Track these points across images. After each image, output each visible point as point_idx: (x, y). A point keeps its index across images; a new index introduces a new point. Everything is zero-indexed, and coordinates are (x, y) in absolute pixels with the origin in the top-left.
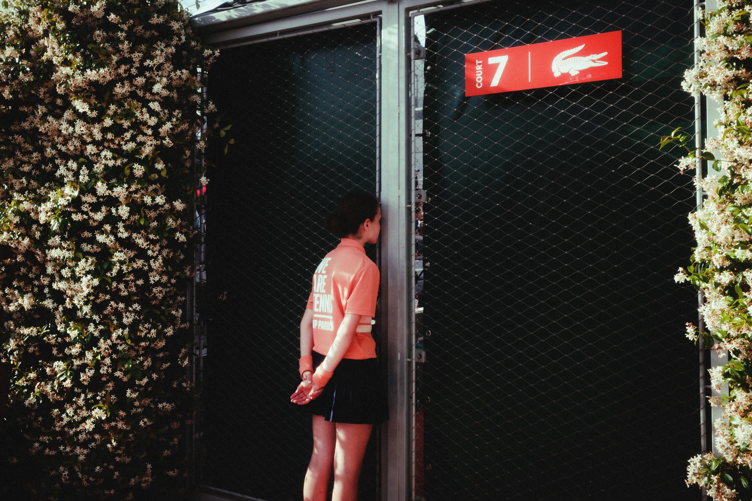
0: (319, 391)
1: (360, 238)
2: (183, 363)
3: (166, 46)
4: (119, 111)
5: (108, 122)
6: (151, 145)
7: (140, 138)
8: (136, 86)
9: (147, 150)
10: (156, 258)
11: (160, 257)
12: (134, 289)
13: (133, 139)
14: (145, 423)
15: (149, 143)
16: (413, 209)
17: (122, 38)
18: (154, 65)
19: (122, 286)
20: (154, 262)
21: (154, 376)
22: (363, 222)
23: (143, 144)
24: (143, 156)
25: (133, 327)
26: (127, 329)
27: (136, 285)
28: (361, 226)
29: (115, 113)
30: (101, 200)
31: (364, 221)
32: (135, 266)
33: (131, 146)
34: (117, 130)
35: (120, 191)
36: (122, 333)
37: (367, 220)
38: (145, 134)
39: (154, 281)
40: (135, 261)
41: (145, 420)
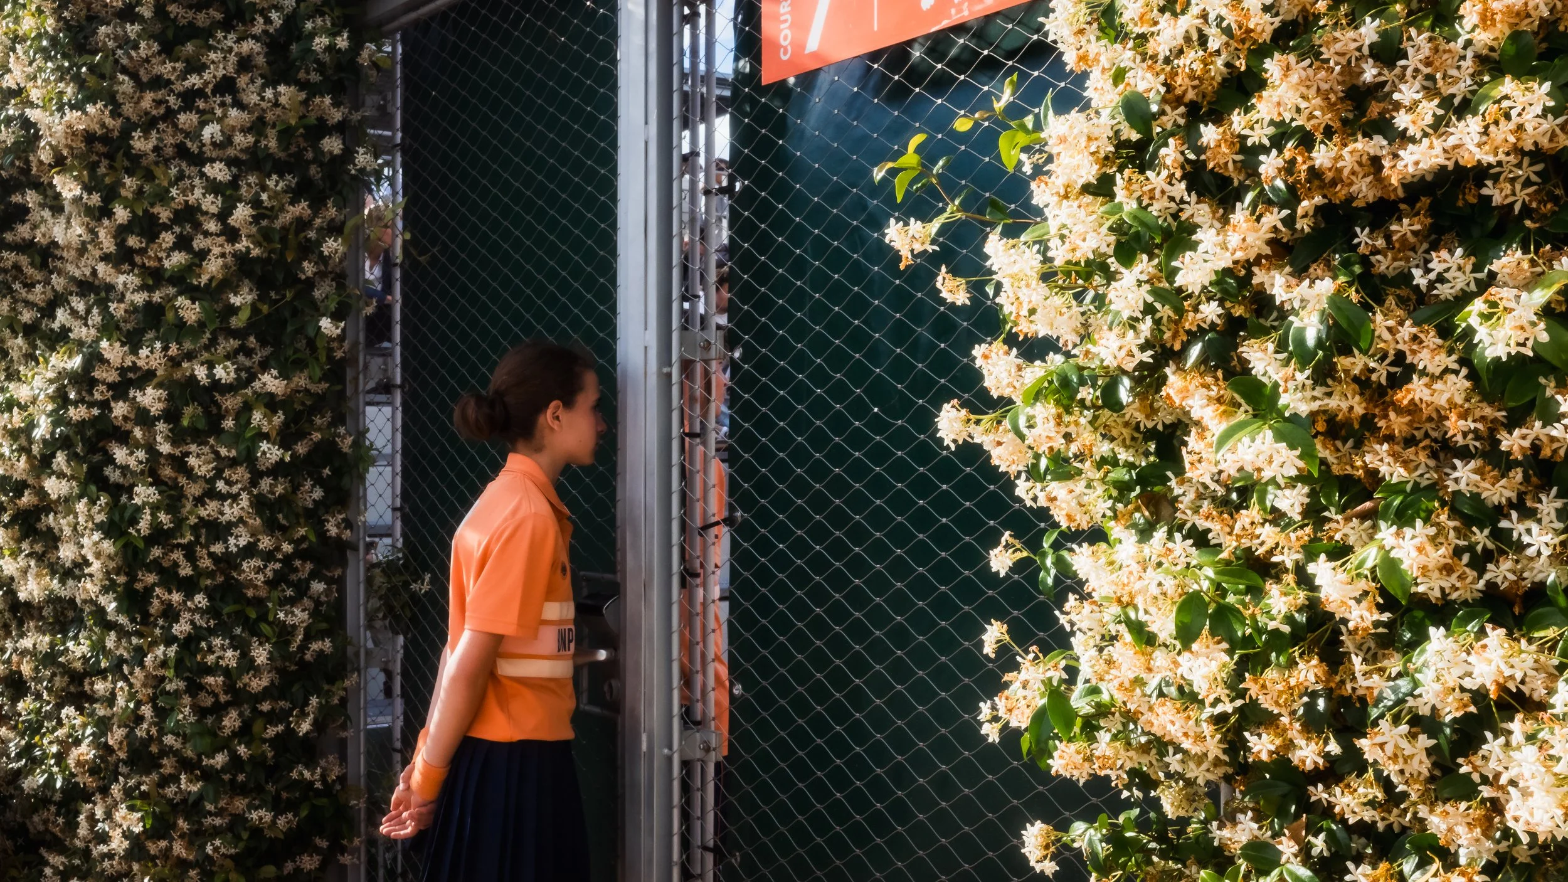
0: (423, 810)
1: (539, 449)
2: (298, 724)
3: (238, 41)
4: (147, 188)
5: (121, 214)
6: (223, 255)
7: (199, 243)
8: (182, 131)
9: (213, 267)
10: (235, 498)
11: (244, 496)
12: (206, 563)
13: (182, 243)
14: (216, 849)
15: (216, 250)
16: (675, 378)
17: (133, 36)
18: (206, 83)
19: (177, 555)
20: (231, 506)
21: (242, 750)
22: (542, 407)
23: (203, 254)
24: (204, 279)
25: (189, 644)
26: (174, 647)
27: (211, 555)
28: (541, 420)
29: (139, 192)
30: (131, 375)
31: (547, 406)
32: (203, 513)
33: (178, 258)
34: (149, 227)
35: (150, 356)
36: (165, 654)
37: (553, 404)
38: (206, 234)
39: (237, 546)
40: (203, 504)
41: (217, 843)
